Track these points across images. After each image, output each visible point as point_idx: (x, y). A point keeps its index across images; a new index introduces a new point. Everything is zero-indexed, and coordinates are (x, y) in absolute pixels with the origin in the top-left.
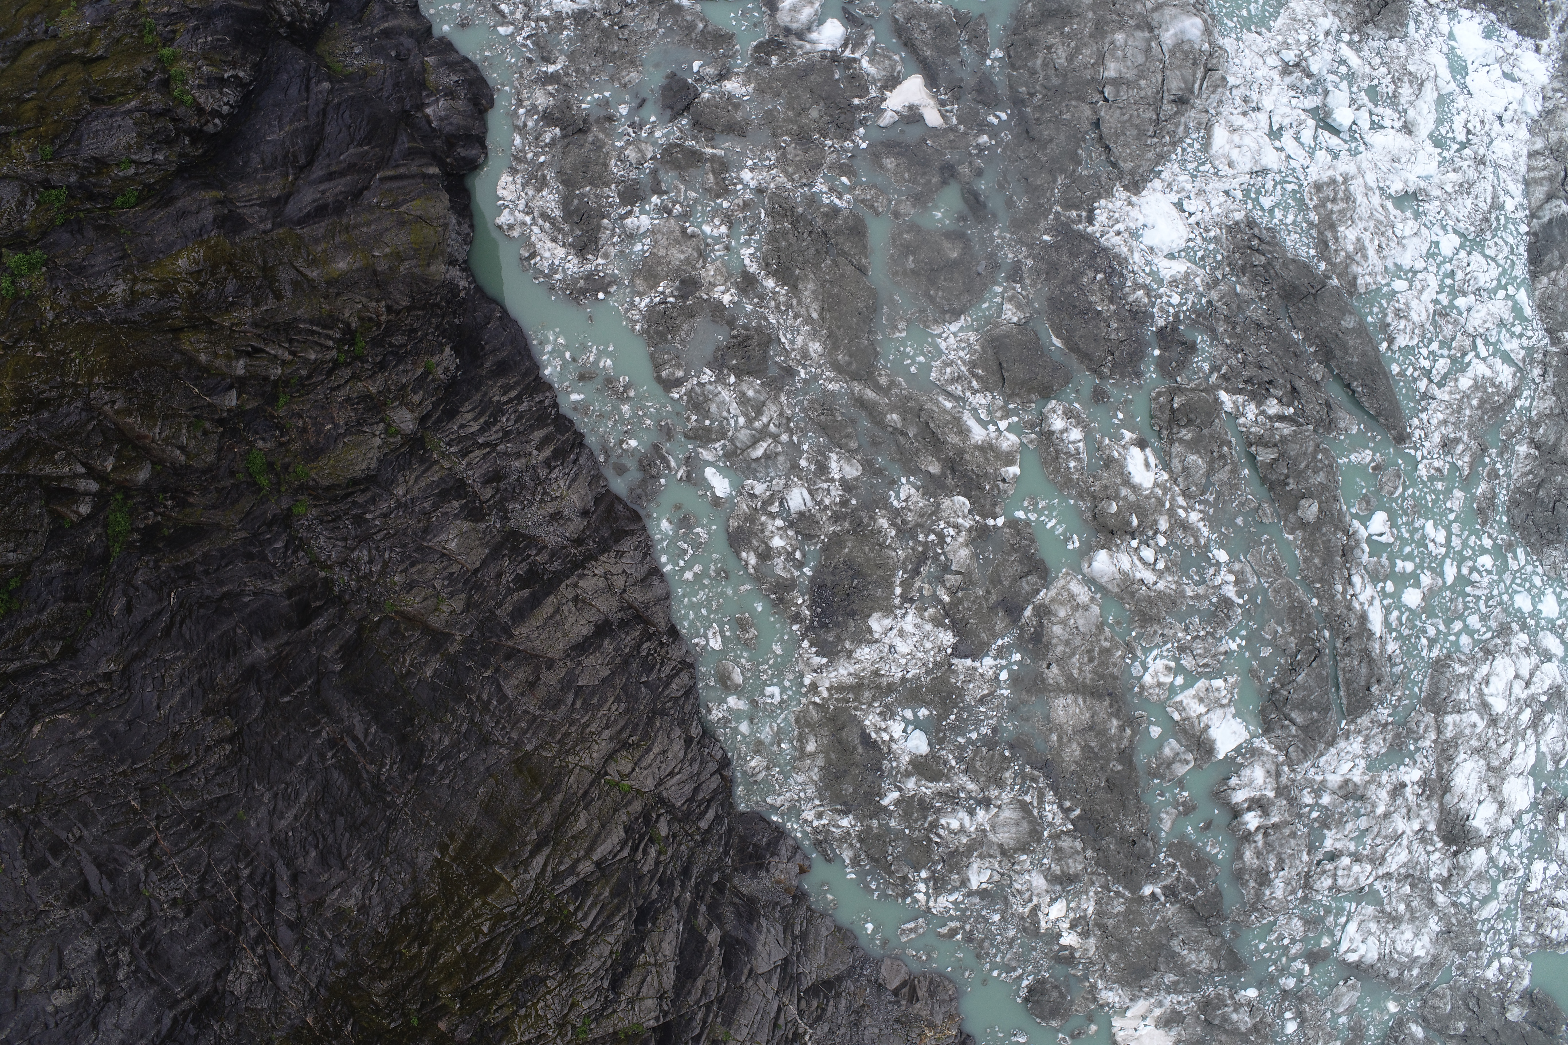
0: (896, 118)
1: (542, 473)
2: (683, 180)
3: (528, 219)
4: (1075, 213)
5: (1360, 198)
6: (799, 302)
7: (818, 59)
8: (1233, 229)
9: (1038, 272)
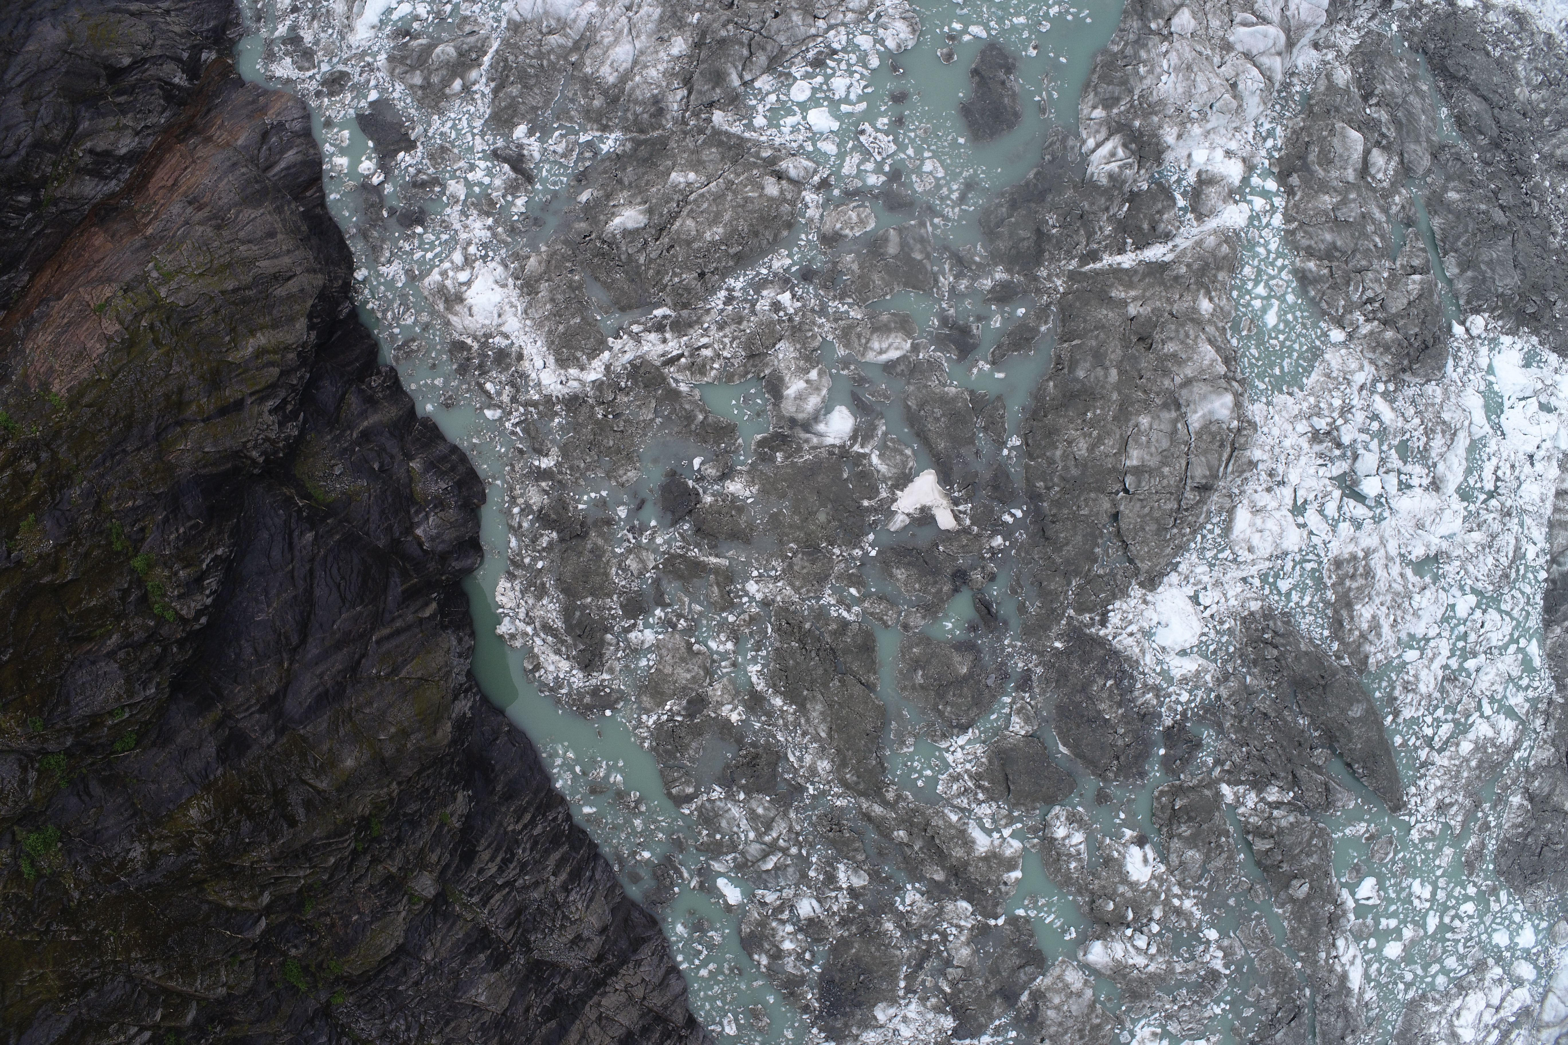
0: (907, 521)
1: (560, 898)
2: (687, 592)
3: (529, 630)
4: (1087, 616)
5: (1380, 573)
6: (808, 721)
7: (825, 455)
8: (1248, 620)
9: (1048, 681)
